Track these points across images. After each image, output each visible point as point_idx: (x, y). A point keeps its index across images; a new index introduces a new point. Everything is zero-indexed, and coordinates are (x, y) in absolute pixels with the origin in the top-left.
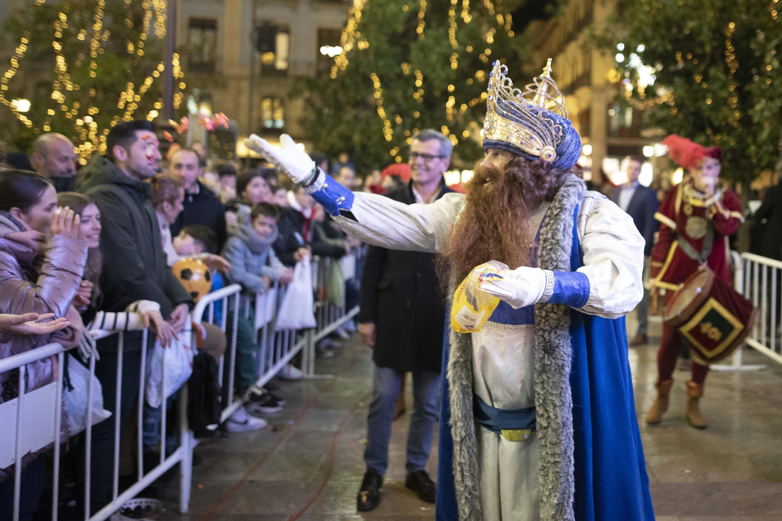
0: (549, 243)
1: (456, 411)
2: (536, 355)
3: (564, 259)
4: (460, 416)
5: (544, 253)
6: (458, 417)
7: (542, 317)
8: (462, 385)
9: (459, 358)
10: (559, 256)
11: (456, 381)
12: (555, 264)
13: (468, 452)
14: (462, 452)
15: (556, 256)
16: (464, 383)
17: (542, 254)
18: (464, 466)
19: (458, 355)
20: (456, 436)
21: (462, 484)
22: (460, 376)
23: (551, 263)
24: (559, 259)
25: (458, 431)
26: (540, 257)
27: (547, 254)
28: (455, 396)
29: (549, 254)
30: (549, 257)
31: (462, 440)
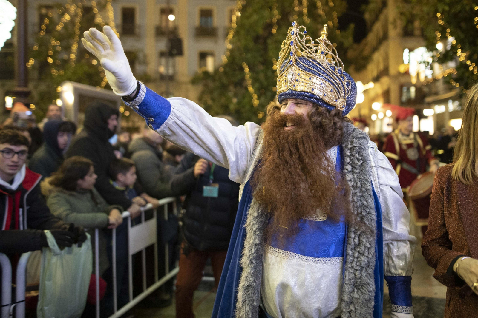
2: (347, 289)
5: (355, 199)
7: (354, 257)
8: (252, 305)
9: (252, 282)
11: (247, 302)
16: (255, 304)
19: (251, 280)
23: (364, 209)
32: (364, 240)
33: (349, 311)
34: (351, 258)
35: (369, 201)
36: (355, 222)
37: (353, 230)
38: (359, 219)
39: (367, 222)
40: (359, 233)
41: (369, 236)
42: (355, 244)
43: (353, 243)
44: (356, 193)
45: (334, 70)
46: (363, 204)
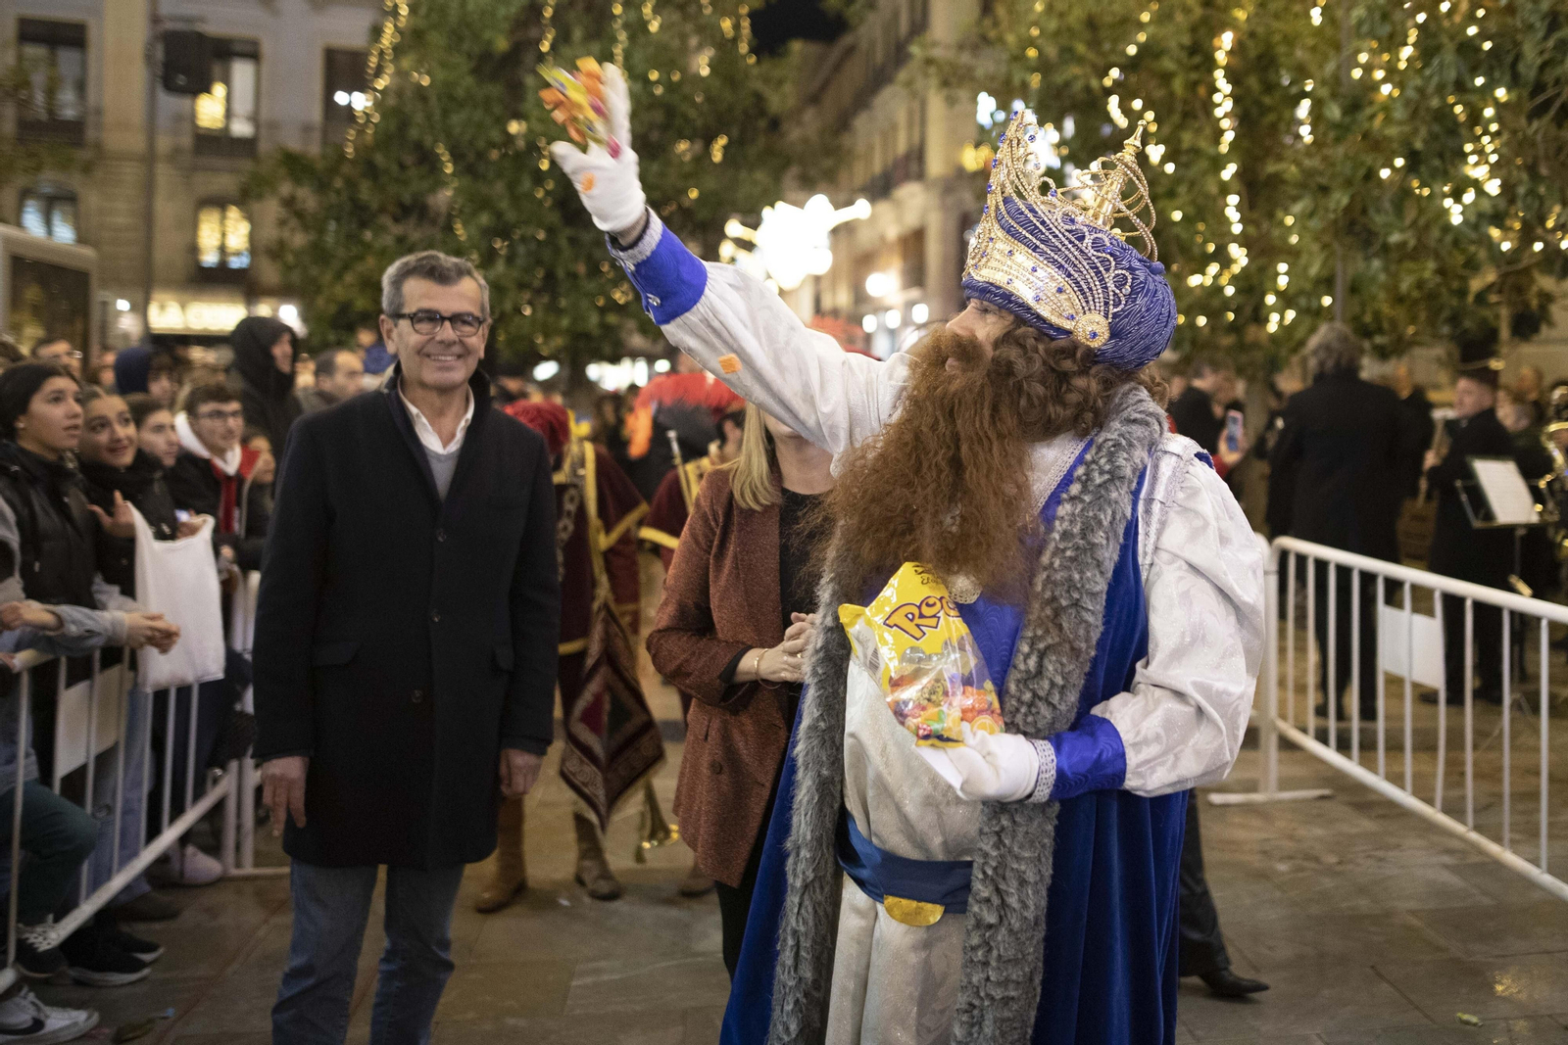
0: (1070, 545)
1: (803, 825)
3: (1098, 588)
4: (809, 837)
5: (1057, 563)
6: (804, 838)
8: (819, 775)
9: (817, 720)
10: (1088, 579)
11: (810, 765)
12: (1076, 596)
13: (816, 912)
14: (803, 911)
15: (1081, 578)
16: (825, 772)
17: (1052, 564)
18: (802, 939)
19: (816, 714)
20: (795, 875)
21: (792, 973)
22: (818, 756)
23: (1068, 591)
24: (1087, 586)
25: (801, 867)
26: (1045, 569)
27: (1063, 567)
28: (804, 796)
29: (1068, 568)
30: (1066, 576)
31: (806, 887)
32: (1051, 668)
33: (997, 829)
34: (1014, 703)
35: (1089, 574)
36: (1039, 618)
37: (1030, 634)
38: (1048, 611)
39: (1065, 625)
40: (1041, 646)
41: (1064, 660)
42: (1028, 671)
43: (1022, 667)
44: (1064, 551)
45: (1081, 238)
46: (1070, 579)
